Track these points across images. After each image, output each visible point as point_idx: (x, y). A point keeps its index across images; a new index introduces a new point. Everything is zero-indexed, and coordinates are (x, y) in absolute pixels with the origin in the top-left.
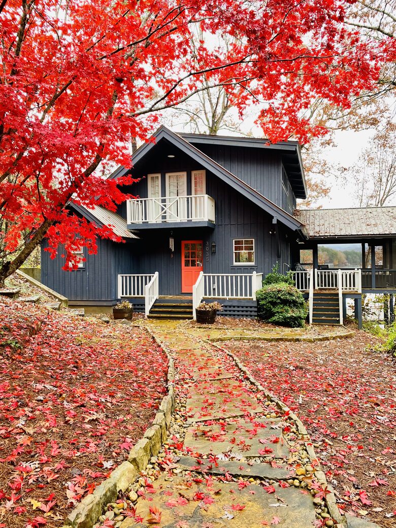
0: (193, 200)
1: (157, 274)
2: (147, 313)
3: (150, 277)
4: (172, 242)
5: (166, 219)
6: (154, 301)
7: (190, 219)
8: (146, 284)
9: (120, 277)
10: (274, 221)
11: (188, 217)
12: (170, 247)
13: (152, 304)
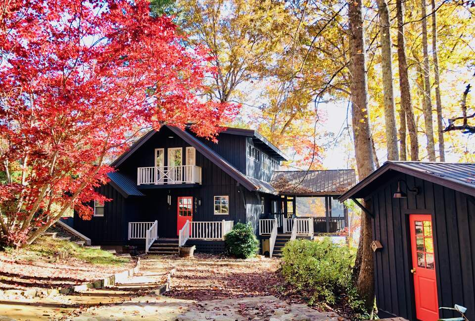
0: (187, 168)
1: (156, 222)
2: (147, 250)
3: (151, 224)
4: (169, 199)
5: (167, 181)
6: (153, 241)
7: (185, 182)
8: (148, 229)
9: (130, 224)
10: (238, 185)
11: (183, 180)
12: (168, 202)
13: (151, 244)
